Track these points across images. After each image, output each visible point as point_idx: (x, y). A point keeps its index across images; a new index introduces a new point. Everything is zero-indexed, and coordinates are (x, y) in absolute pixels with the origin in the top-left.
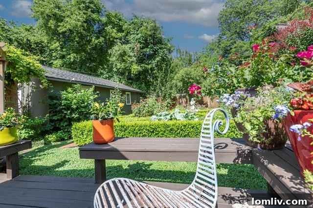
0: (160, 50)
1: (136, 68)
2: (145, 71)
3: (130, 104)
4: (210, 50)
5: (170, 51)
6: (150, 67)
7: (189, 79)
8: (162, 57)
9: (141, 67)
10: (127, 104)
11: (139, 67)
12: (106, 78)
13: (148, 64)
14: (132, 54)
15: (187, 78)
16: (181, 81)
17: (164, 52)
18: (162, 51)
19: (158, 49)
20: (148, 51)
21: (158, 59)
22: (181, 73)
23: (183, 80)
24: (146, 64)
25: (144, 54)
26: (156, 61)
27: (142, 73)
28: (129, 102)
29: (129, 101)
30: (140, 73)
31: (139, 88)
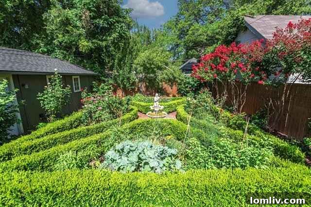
0: (117, 24)
1: (85, 44)
2: (99, 49)
3: (80, 90)
4: (168, 28)
5: (129, 27)
6: (104, 44)
7: (151, 64)
8: (119, 33)
9: (92, 43)
10: (75, 91)
11: (90, 44)
12: (43, 53)
13: (102, 41)
14: (78, 23)
15: (148, 64)
16: (142, 66)
17: (122, 27)
18: (120, 26)
19: (115, 23)
20: (101, 22)
21: (115, 35)
22: (142, 56)
23: (144, 66)
24: (99, 40)
25: (95, 26)
26: (112, 38)
27: (95, 51)
28: (78, 89)
29: (78, 87)
30: (91, 51)
31: (91, 69)
